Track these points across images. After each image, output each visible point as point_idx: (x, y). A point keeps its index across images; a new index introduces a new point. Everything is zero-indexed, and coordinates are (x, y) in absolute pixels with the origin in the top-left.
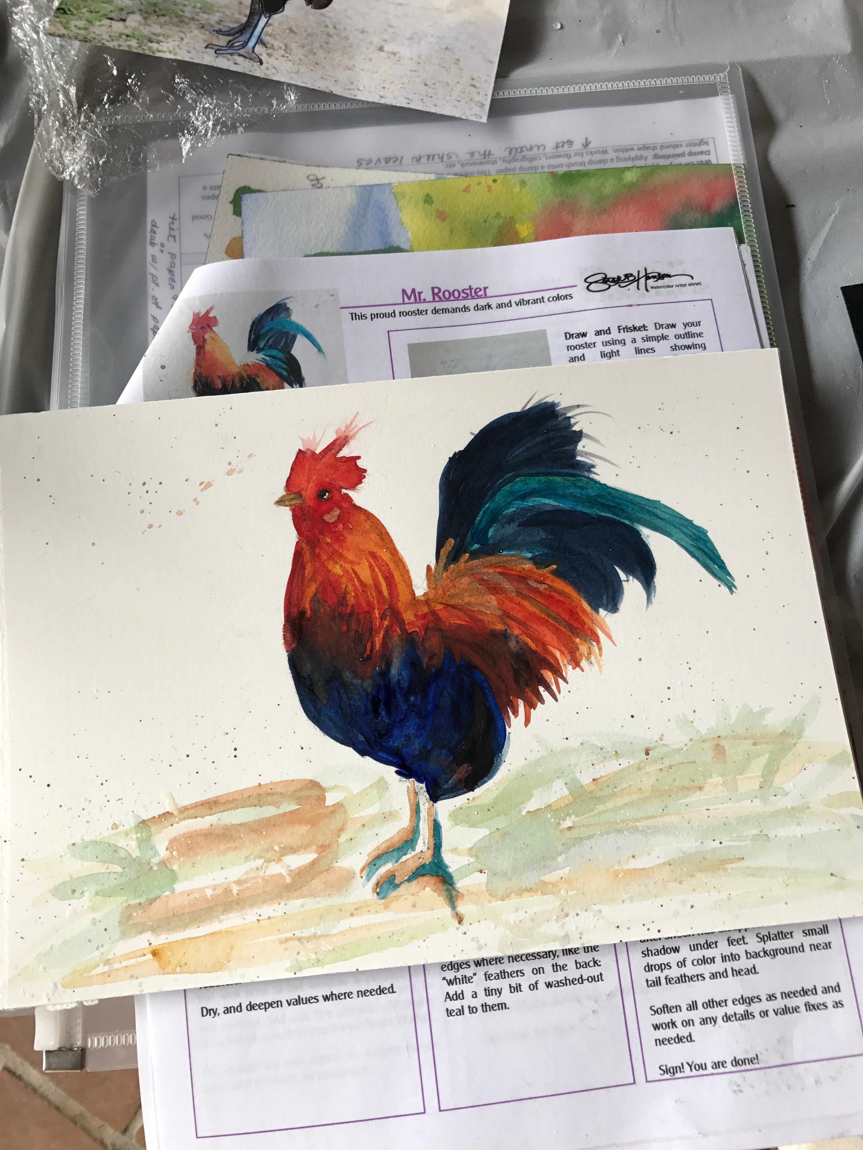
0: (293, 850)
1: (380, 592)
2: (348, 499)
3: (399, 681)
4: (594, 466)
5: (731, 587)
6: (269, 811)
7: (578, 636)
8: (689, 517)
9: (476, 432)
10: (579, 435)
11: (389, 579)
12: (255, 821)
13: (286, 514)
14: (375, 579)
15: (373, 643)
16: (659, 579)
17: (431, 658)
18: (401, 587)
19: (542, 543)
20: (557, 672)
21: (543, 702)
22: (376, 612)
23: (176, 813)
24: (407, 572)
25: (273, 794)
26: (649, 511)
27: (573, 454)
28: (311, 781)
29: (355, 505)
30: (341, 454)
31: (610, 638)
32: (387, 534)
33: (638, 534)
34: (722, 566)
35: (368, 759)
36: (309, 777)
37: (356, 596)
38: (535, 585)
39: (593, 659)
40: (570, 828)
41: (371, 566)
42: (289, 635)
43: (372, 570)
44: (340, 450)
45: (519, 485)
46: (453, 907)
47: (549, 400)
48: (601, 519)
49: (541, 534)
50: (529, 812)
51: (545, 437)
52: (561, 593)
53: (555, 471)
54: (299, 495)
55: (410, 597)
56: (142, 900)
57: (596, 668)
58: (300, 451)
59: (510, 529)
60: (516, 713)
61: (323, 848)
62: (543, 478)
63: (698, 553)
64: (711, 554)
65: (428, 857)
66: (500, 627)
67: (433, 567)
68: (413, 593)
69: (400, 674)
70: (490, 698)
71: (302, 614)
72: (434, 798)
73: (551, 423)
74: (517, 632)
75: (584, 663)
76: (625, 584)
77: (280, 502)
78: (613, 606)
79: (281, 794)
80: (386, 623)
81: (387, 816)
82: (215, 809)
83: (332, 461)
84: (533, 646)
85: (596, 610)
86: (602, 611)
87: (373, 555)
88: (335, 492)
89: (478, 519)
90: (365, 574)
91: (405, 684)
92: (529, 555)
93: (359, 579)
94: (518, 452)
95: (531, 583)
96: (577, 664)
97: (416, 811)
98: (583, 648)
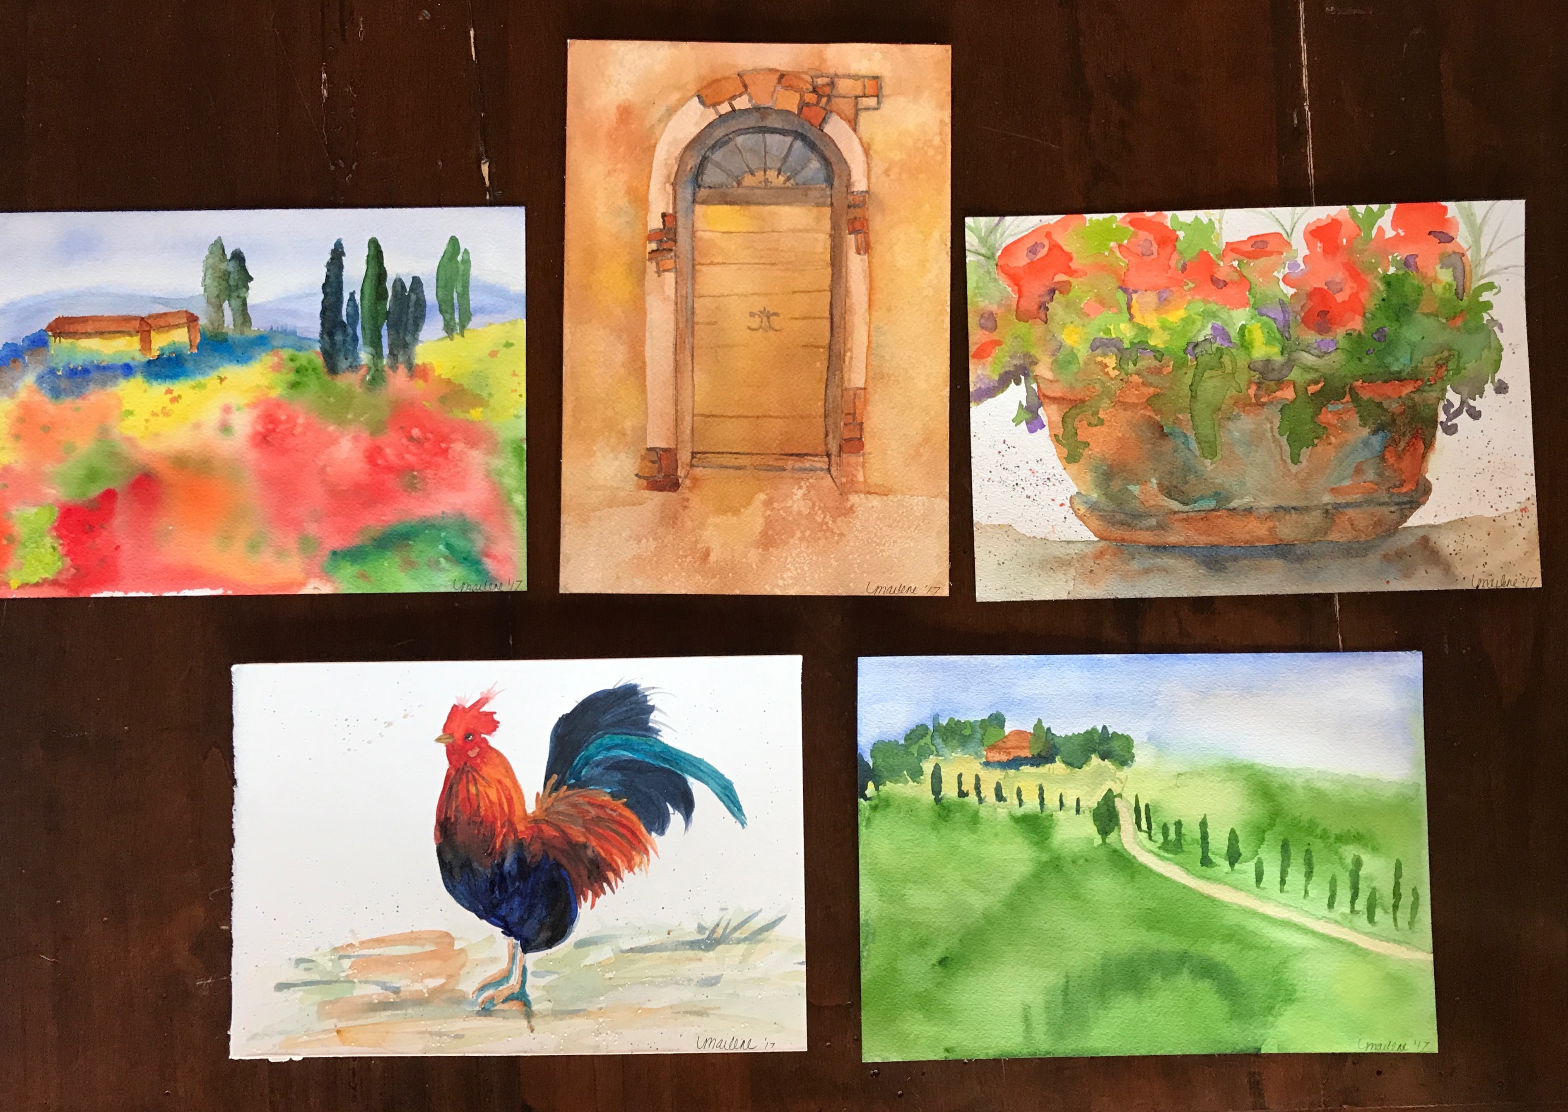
0: (431, 976)
1: (502, 809)
2: (485, 740)
3: (509, 872)
4: (660, 731)
5: (743, 824)
6: (416, 950)
7: (635, 849)
8: (722, 772)
9: (580, 701)
10: (652, 708)
11: (510, 800)
12: (407, 955)
13: (442, 748)
14: (500, 799)
15: (495, 843)
16: (695, 814)
17: (533, 857)
18: (517, 806)
19: (619, 783)
20: (617, 874)
21: (605, 893)
22: (499, 822)
23: (357, 944)
24: (522, 796)
25: (420, 939)
26: (695, 766)
27: (647, 721)
28: (446, 932)
29: (490, 747)
30: (482, 710)
31: (656, 853)
32: (511, 768)
33: (685, 782)
34: (740, 809)
35: (484, 921)
36: (444, 929)
37: (486, 810)
38: (610, 812)
39: (642, 867)
40: (610, 979)
41: (497, 789)
42: (438, 833)
43: (498, 793)
44: (483, 706)
45: (607, 740)
46: (529, 1022)
47: (633, 682)
48: (662, 769)
49: (618, 776)
50: (585, 966)
51: (628, 708)
52: (627, 819)
53: (633, 732)
54: (452, 735)
55: (522, 814)
56: (332, 999)
57: (644, 873)
58: (455, 705)
59: (597, 771)
60: (586, 899)
61: (450, 977)
62: (624, 737)
63: (724, 798)
64: (732, 798)
65: (517, 989)
66: (582, 839)
67: (541, 794)
68: (525, 811)
69: (511, 866)
70: (570, 889)
71: (447, 819)
72: (525, 951)
73: (634, 699)
74: (594, 844)
75: (636, 869)
76: (672, 816)
77: (439, 740)
78: (661, 831)
79: (425, 939)
80: (505, 830)
81: (493, 960)
82: (382, 945)
83: (476, 714)
84: (603, 854)
85: (649, 832)
86: (653, 834)
87: (499, 782)
88: (477, 736)
89: (576, 762)
90: (493, 796)
91: (513, 873)
92: (609, 790)
93: (489, 799)
94: (608, 717)
95: (607, 810)
96: (631, 869)
97: (513, 958)
98: (637, 859)
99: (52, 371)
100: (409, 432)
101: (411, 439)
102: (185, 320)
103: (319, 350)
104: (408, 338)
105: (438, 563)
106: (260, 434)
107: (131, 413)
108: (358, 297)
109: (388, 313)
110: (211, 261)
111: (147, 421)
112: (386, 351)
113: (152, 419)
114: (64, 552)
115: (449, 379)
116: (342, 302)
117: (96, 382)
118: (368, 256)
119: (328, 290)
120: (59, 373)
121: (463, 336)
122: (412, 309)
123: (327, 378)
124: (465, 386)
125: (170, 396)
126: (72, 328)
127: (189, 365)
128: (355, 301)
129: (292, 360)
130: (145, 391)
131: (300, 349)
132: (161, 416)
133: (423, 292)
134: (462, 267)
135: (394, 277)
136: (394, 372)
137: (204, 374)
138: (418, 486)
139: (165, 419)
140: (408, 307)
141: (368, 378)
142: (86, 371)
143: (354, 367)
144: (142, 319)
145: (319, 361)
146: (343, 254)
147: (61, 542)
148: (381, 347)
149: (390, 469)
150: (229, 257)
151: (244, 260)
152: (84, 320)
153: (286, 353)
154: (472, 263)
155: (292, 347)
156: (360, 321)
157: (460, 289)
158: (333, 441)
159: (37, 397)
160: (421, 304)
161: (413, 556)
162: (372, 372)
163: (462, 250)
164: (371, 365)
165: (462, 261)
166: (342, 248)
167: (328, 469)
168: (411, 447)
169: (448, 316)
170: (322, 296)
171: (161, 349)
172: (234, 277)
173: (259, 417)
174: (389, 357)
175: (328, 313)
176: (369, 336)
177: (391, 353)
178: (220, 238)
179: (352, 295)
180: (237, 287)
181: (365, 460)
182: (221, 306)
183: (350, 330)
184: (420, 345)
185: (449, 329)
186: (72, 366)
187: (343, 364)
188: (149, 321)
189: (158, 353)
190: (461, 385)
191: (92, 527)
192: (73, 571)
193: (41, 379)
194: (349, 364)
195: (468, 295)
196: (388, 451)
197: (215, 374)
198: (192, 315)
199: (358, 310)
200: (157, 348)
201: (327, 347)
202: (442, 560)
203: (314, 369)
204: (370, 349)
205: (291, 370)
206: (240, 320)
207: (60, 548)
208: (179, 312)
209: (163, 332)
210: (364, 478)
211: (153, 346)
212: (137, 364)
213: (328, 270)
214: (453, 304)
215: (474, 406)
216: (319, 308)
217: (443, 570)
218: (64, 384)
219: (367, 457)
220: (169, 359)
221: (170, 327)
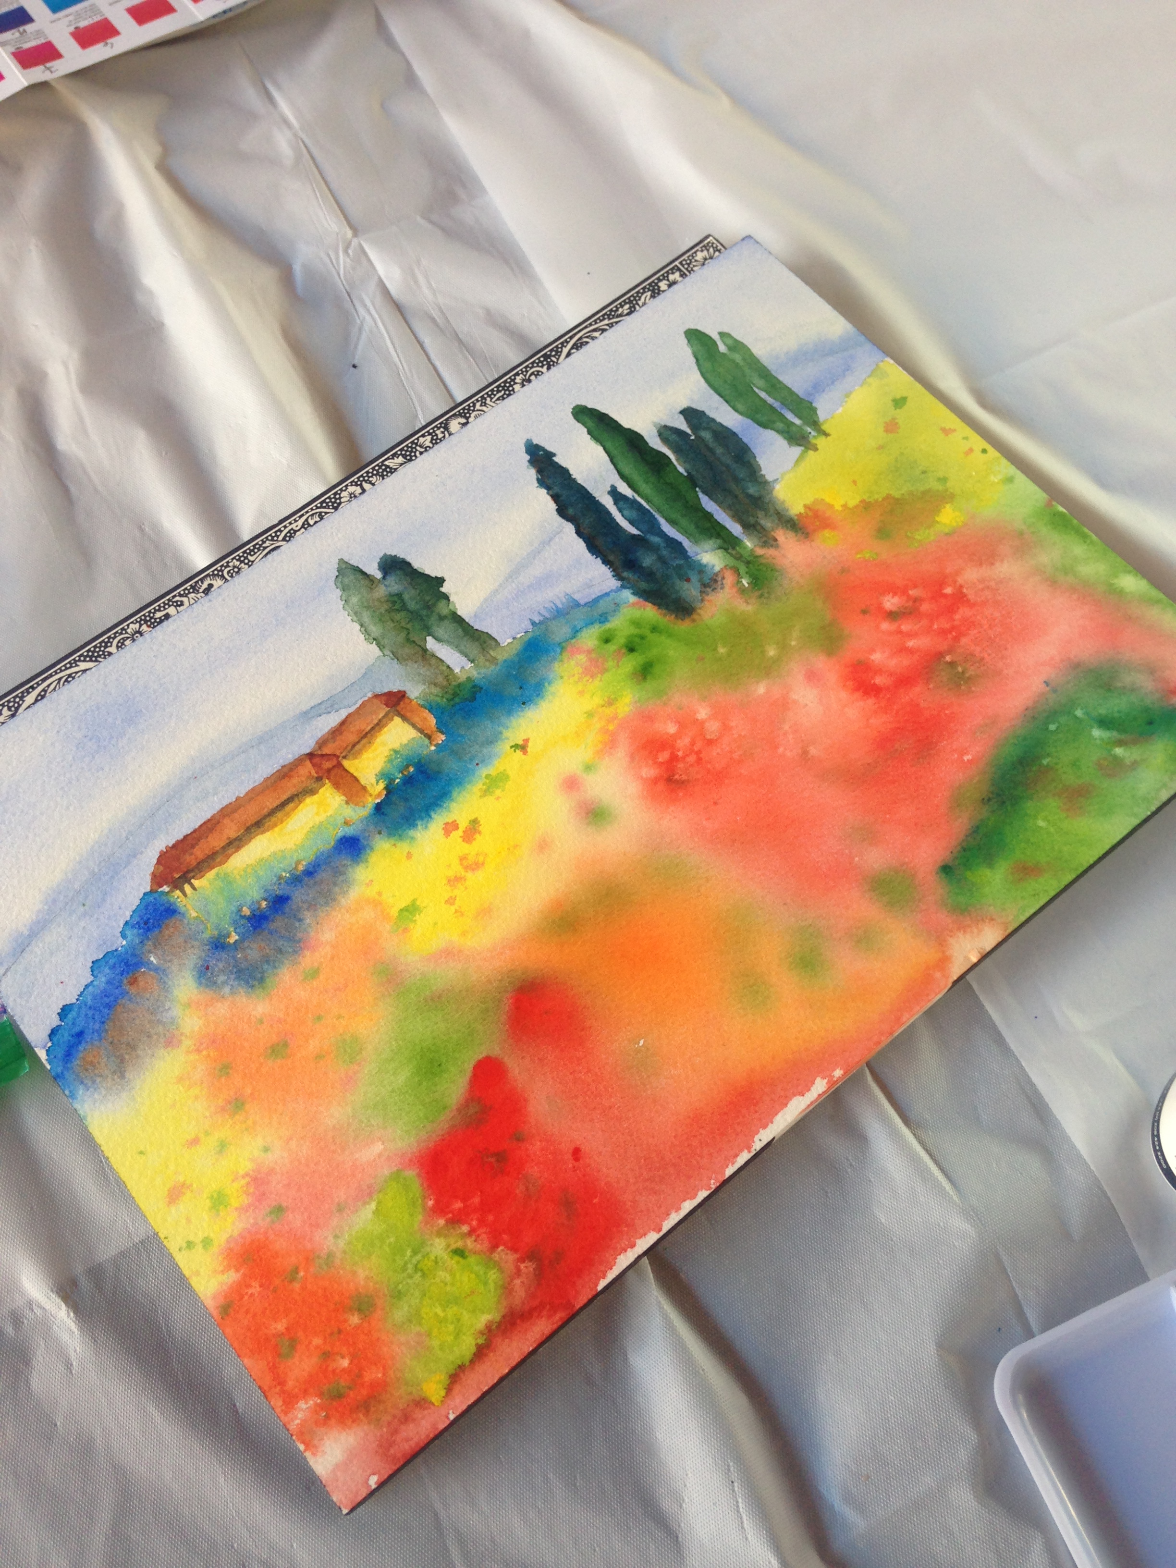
99: (218, 945)
100: (880, 608)
101: (891, 616)
102: (385, 709)
103: (633, 599)
104: (752, 490)
105: (1117, 762)
106: (655, 781)
107: (411, 910)
108: (624, 489)
109: (690, 477)
110: (354, 600)
111: (451, 901)
112: (736, 529)
113: (458, 892)
114: (486, 1244)
115: (863, 501)
116: (609, 513)
117: (312, 906)
118: (589, 433)
119: (571, 511)
120: (234, 937)
121: (826, 435)
122: (719, 451)
123: (683, 627)
124: (897, 494)
125: (457, 835)
126: (199, 852)
127: (451, 765)
128: (624, 498)
129: (607, 641)
130: (409, 856)
131: (603, 618)
132: (469, 875)
133: (713, 420)
134: (737, 357)
135: (655, 432)
136: (777, 547)
137: (484, 761)
138: (970, 672)
139: (480, 875)
140: (711, 450)
141: (745, 582)
142: (279, 902)
143: (710, 583)
144: (311, 756)
145: (650, 613)
146: (550, 455)
147: (465, 1228)
148: (724, 528)
149: (904, 681)
150: (378, 575)
151: (409, 564)
152: (210, 826)
153: (589, 638)
154: (745, 341)
155: (590, 623)
156: (657, 516)
157: (761, 383)
158: (783, 704)
159: (222, 1009)
160: (724, 435)
161: (1070, 778)
162: (743, 569)
163: (715, 336)
164: (732, 562)
165: (730, 348)
166: (543, 449)
167: (813, 751)
168: (905, 628)
169: (780, 425)
170: (569, 528)
171: (383, 775)
172: (410, 597)
173: (632, 757)
174: (749, 535)
175: (600, 542)
176: (692, 528)
177: (748, 527)
178: (341, 561)
179: (614, 492)
180: (429, 607)
181: (857, 695)
182: (425, 650)
183: (655, 539)
184: (778, 487)
185: (797, 438)
186: (246, 911)
187: (690, 590)
188: (326, 751)
189: (382, 785)
190: (888, 497)
191: (501, 1156)
192: (528, 1267)
193: (205, 973)
194: (698, 585)
195: (780, 382)
196: (877, 657)
197: (504, 747)
198: (390, 694)
199: (640, 505)
200: (374, 781)
201: (643, 585)
202: (1119, 751)
203: (654, 629)
204: (710, 544)
205: (618, 655)
206: (473, 649)
207: (470, 1243)
208: (363, 705)
209: (360, 752)
210: (881, 722)
211: (363, 782)
212: (360, 826)
213: (548, 488)
214: (771, 407)
215: (937, 510)
216: (580, 545)
217: (1135, 765)
218: (253, 951)
219: (857, 689)
220: (409, 781)
221: (367, 736)
